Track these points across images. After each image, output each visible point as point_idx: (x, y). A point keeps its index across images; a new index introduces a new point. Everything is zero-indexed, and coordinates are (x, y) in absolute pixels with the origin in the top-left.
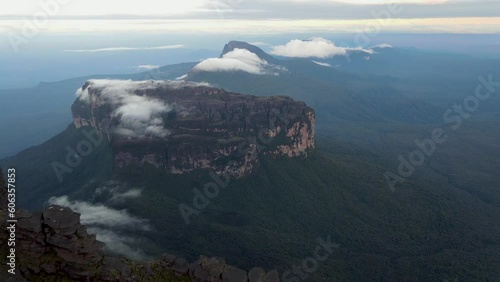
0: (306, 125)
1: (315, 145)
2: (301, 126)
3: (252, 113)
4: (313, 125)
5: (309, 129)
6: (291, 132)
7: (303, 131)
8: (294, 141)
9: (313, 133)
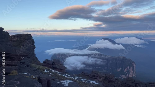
0: (132, 68)
1: (136, 76)
2: (130, 68)
3: (111, 62)
4: (135, 68)
5: (133, 69)
6: (126, 70)
7: (131, 70)
8: (127, 74)
9: (135, 71)
